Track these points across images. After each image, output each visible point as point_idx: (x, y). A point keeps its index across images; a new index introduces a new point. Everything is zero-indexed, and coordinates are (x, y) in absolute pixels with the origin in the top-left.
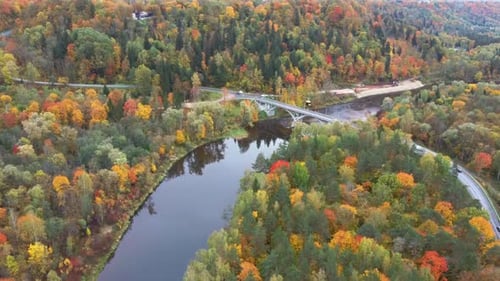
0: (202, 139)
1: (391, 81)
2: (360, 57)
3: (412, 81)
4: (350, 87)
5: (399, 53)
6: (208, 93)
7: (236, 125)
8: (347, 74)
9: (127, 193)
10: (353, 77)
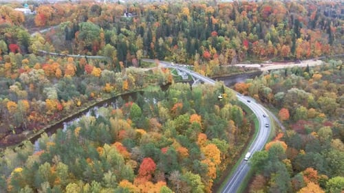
0: (126, 90)
1: (296, 60)
2: (270, 42)
3: (315, 60)
4: (259, 63)
5: (308, 39)
6: (151, 63)
7: (155, 84)
8: (260, 54)
9: (51, 115)
10: (264, 56)
